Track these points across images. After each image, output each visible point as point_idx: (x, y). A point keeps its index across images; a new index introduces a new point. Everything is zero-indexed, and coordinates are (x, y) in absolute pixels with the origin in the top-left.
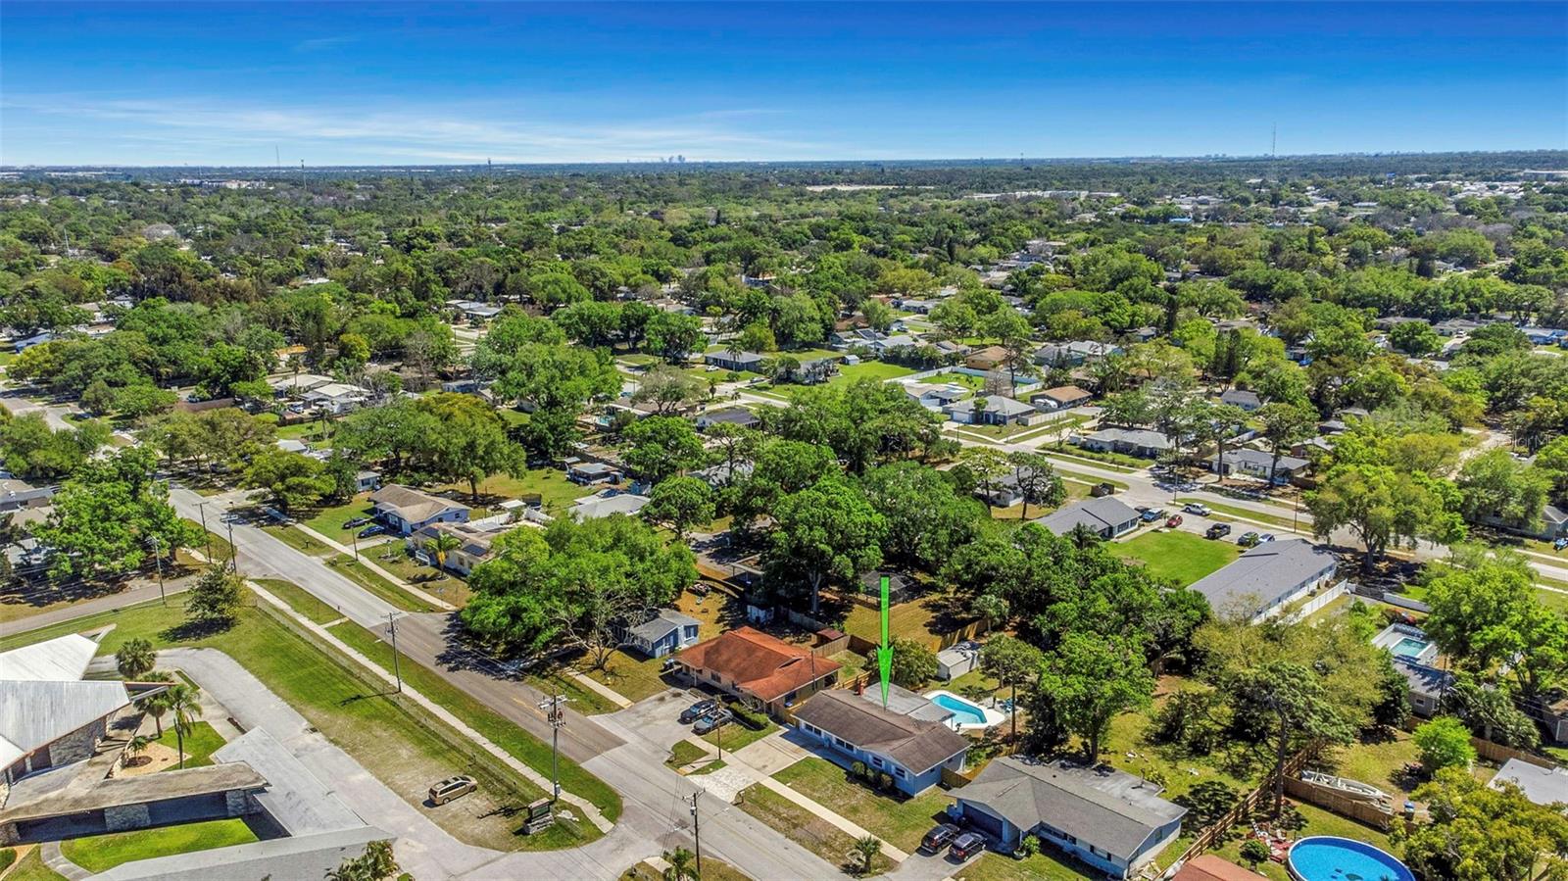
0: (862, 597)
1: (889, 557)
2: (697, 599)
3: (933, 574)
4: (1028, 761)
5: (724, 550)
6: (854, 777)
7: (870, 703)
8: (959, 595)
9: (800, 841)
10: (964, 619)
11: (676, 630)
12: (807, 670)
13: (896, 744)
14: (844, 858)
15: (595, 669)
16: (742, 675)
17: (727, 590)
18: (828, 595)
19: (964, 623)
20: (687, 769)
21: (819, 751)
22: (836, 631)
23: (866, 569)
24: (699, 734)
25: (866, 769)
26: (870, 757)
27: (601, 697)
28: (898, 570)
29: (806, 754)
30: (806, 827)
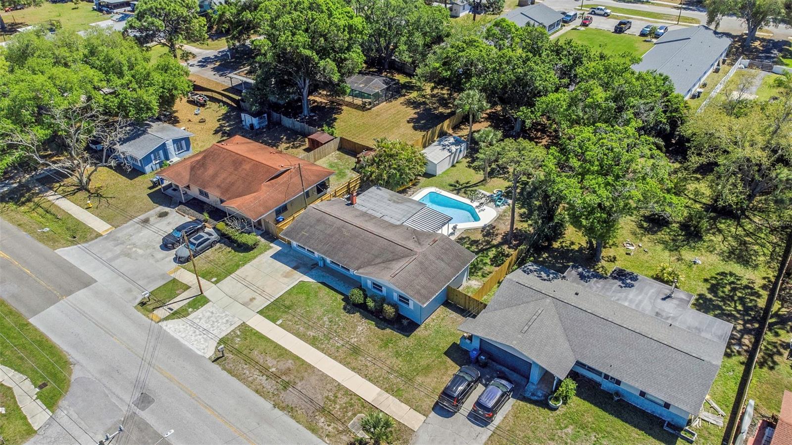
0: (348, 99)
1: (370, 62)
2: (195, 109)
3: (410, 75)
4: (543, 275)
5: (225, 64)
6: (352, 306)
7: (364, 214)
8: (435, 91)
9: (290, 410)
10: (441, 113)
11: (164, 144)
12: (296, 180)
13: (397, 266)
14: (347, 431)
15: (79, 190)
16: (229, 191)
17: (225, 99)
18: (318, 99)
19: (442, 118)
20: (162, 313)
21: (314, 272)
22: (326, 135)
23: (350, 73)
24: (181, 262)
25: (366, 297)
26: (369, 283)
27: (78, 223)
28: (379, 73)
29: (300, 277)
30: (299, 386)
